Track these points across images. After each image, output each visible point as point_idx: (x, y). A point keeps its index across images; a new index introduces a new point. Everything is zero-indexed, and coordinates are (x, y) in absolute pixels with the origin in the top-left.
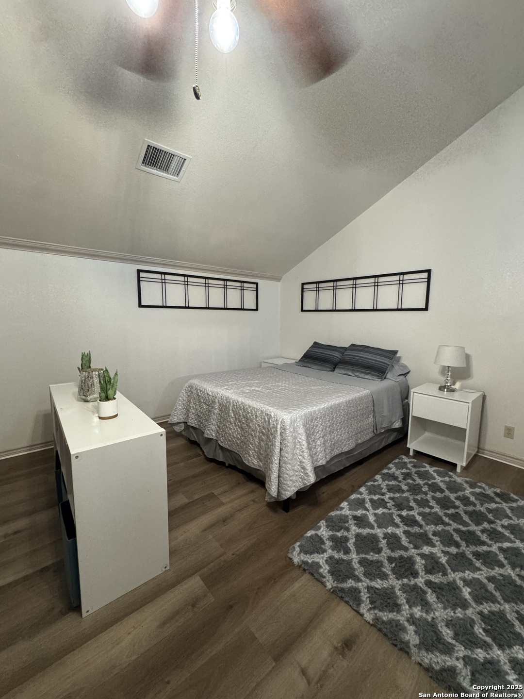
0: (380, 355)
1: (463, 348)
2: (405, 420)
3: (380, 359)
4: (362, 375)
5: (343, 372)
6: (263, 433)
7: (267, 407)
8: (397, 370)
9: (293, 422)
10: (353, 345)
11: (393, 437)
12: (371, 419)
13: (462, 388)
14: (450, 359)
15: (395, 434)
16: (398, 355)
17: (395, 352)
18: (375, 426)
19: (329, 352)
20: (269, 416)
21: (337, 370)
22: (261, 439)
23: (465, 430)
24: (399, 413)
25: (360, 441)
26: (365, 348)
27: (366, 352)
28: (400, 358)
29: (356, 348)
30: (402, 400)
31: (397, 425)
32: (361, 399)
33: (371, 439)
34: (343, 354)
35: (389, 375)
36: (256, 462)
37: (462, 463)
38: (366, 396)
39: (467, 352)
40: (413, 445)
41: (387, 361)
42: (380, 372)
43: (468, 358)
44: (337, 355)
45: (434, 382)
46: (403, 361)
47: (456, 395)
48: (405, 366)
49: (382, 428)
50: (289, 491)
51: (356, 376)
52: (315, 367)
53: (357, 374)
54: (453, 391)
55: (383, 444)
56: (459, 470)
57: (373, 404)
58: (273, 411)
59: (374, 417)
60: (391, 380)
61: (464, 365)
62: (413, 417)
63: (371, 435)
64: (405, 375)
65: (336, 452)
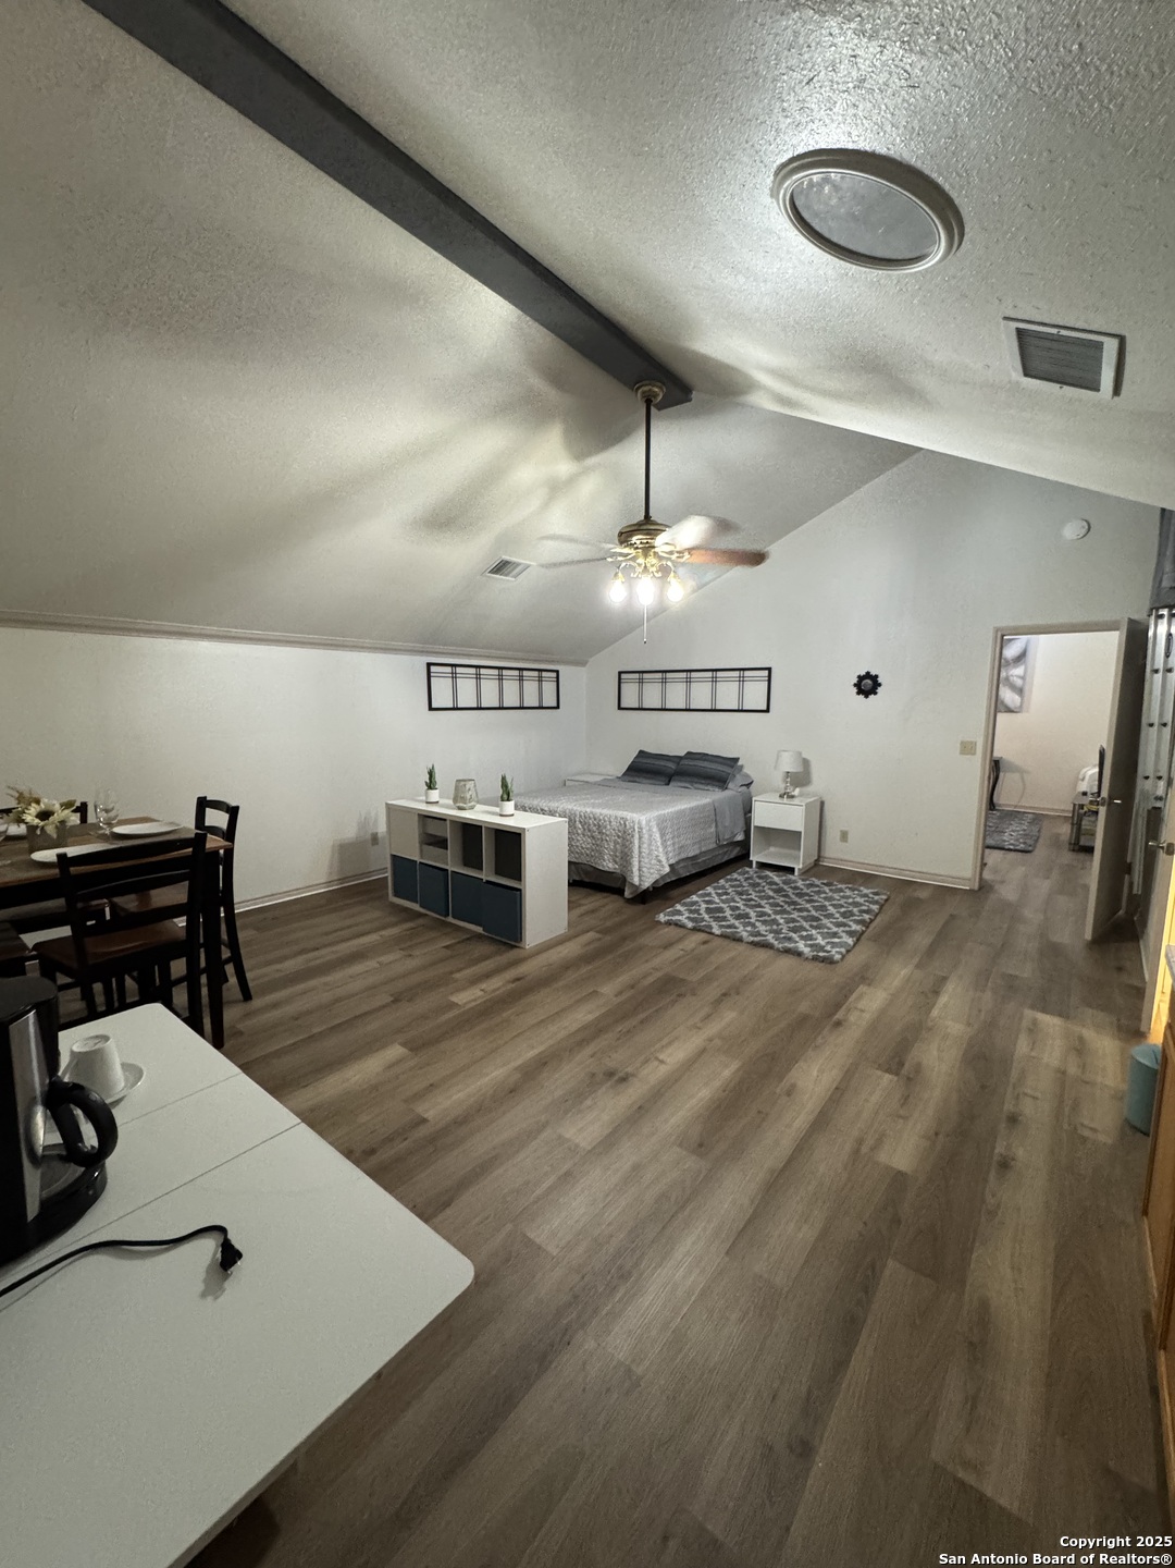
0: (721, 763)
1: (800, 754)
2: (747, 833)
3: (720, 768)
4: (701, 786)
5: (680, 784)
6: (619, 837)
7: (621, 812)
8: (739, 780)
9: (649, 822)
10: (689, 753)
11: (735, 852)
12: (713, 829)
13: (801, 795)
14: (789, 764)
15: (738, 849)
16: (740, 763)
17: (737, 760)
18: (718, 836)
19: (662, 763)
20: (625, 820)
21: (671, 784)
22: (616, 843)
23: (800, 833)
24: (741, 823)
25: (703, 849)
26: (704, 757)
27: (705, 760)
28: (742, 766)
29: (693, 756)
30: (745, 814)
31: (740, 837)
32: (704, 806)
33: (713, 849)
34: (678, 764)
35: (730, 785)
36: (610, 865)
37: (798, 866)
38: (709, 803)
39: (804, 756)
40: (755, 857)
41: (727, 769)
42: (721, 781)
43: (806, 763)
44: (672, 766)
45: (776, 791)
46: (745, 770)
47: (796, 801)
48: (747, 776)
49: (724, 840)
50: (647, 884)
51: (696, 789)
52: (645, 781)
53: (696, 785)
54: (793, 797)
55: (726, 858)
56: (796, 873)
57: (715, 813)
58: (629, 815)
59: (716, 826)
60: (733, 790)
61: (800, 769)
62: (755, 827)
63: (714, 846)
64: (748, 785)
65: (683, 856)
